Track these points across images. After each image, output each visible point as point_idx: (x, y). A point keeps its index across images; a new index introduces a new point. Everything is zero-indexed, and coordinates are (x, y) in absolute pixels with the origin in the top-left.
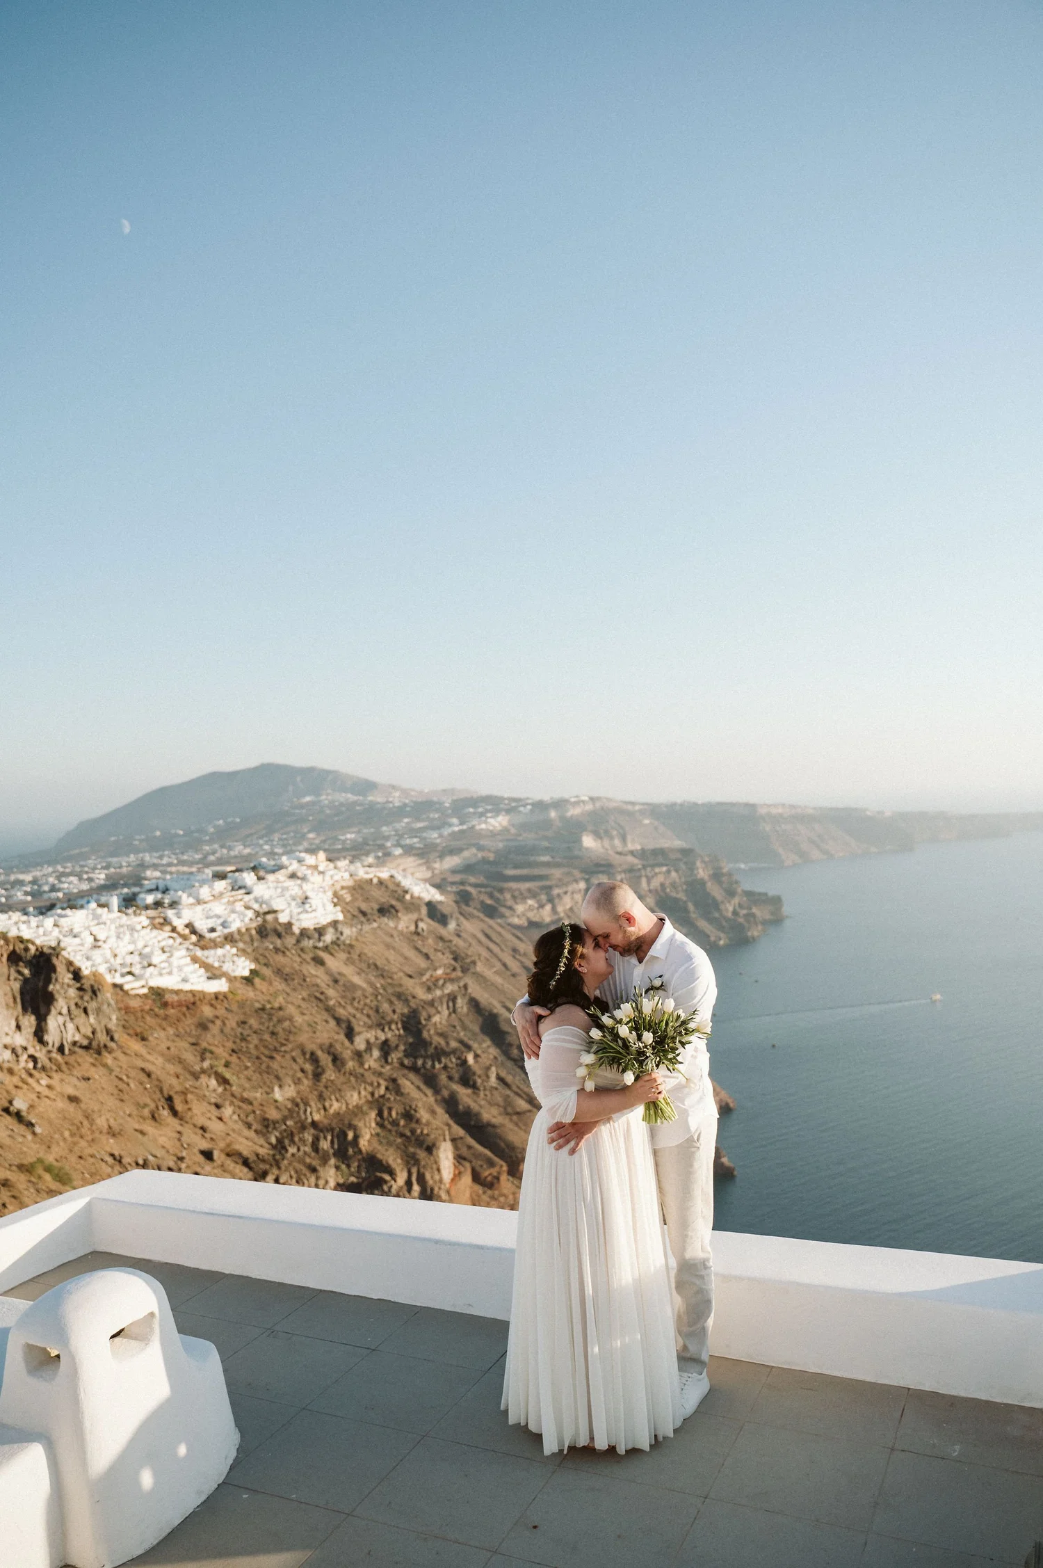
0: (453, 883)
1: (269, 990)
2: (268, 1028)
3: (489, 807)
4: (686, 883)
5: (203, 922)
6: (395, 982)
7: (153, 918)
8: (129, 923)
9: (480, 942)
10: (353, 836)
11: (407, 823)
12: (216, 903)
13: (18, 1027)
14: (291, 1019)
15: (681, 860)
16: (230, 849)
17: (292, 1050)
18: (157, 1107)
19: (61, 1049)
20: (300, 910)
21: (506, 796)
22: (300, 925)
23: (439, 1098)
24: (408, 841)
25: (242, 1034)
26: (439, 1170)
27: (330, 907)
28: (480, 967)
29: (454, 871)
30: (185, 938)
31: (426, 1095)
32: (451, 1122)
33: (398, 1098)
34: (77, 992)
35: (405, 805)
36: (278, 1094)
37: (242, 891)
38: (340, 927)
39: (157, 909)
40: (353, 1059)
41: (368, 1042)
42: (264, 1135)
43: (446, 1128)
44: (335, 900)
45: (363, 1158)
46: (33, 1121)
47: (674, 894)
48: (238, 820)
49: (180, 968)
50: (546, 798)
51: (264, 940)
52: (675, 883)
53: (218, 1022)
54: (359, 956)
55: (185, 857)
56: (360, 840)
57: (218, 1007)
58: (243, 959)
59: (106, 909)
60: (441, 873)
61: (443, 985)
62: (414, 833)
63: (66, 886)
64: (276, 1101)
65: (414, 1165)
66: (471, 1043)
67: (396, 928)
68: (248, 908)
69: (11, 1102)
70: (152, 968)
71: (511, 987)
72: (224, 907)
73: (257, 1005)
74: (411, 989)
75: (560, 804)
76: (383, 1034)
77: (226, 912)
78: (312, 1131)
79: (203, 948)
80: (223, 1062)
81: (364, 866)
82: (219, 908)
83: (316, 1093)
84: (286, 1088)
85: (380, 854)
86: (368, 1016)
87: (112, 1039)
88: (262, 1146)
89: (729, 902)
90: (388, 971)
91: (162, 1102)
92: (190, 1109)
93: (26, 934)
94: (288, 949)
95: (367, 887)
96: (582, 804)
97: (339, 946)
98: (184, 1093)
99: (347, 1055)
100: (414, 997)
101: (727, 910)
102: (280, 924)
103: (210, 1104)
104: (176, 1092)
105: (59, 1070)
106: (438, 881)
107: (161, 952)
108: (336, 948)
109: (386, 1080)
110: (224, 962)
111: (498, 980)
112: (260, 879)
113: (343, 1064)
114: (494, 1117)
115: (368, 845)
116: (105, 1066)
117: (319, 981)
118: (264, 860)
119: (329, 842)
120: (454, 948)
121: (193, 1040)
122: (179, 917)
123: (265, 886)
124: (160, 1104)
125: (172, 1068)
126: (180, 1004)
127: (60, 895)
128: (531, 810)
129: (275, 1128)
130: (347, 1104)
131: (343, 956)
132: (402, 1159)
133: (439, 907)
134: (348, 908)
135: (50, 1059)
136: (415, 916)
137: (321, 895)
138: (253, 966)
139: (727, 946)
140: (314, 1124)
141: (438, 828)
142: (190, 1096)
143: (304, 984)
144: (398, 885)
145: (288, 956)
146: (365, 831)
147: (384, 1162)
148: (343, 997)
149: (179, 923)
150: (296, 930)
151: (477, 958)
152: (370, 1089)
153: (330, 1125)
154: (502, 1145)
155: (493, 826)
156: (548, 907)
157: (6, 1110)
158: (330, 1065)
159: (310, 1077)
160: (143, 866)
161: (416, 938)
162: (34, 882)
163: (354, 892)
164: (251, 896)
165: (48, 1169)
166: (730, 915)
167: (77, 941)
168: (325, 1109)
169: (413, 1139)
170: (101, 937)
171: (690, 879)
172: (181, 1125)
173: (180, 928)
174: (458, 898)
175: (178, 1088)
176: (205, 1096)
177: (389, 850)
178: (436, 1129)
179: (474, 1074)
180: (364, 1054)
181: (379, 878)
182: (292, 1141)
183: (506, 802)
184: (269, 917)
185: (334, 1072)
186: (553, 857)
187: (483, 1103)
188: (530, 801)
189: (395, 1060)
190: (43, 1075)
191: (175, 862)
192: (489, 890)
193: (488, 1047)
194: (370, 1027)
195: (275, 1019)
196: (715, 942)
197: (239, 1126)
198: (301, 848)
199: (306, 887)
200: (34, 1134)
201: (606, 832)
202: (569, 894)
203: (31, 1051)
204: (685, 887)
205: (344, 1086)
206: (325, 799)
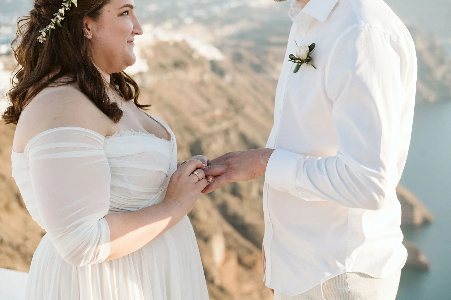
0: (231, 46)
6: (185, 119)
9: (249, 91)
23: (215, 204)
32: (223, 221)
43: (220, 226)
44: (143, 56)
61: (220, 122)
67: (186, 78)
81: (163, 31)
89: (439, 69)
90: (180, 110)
100: (198, 130)
120: (229, 95)
133: (219, 64)
134: (152, 62)
136: (201, 70)
144: (188, 46)
161: (201, 86)
163: (156, 50)
174: (234, 57)
178: (212, 226)
181: (174, 40)
187: (247, 208)
192: (257, 52)
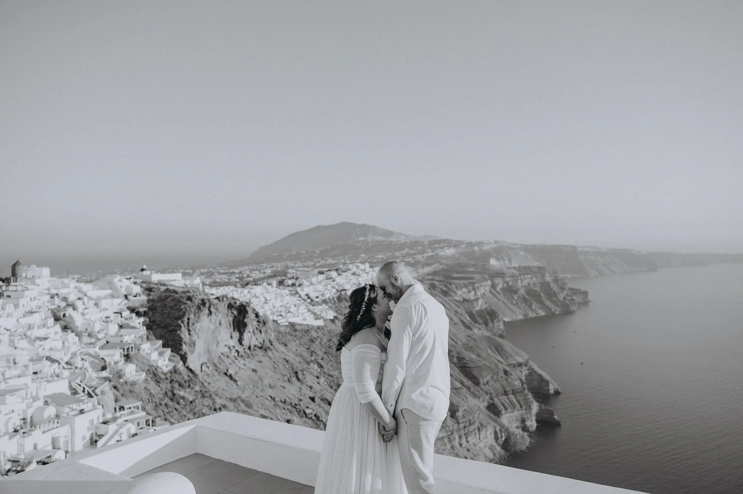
3: (446, 244)
4: (540, 283)
5: (314, 293)
7: (291, 291)
8: (281, 293)
10: (382, 256)
11: (407, 251)
12: (319, 285)
13: (231, 337)
15: (537, 272)
16: (326, 261)
18: (291, 377)
19: (249, 348)
21: (454, 239)
24: (407, 259)
25: (329, 345)
29: (428, 274)
30: (305, 300)
34: (257, 323)
35: (406, 243)
37: (331, 280)
39: (293, 287)
46: (237, 379)
47: (534, 288)
48: (329, 248)
49: (303, 314)
50: (473, 241)
51: (340, 303)
52: (535, 283)
53: (319, 339)
55: (306, 264)
56: (385, 258)
57: (319, 332)
58: (331, 311)
59: (270, 286)
60: (423, 275)
62: (409, 255)
63: (254, 275)
68: (333, 288)
69: (227, 370)
70: (290, 314)
72: (322, 287)
75: (479, 244)
77: (324, 289)
79: (313, 305)
80: (320, 357)
82: (320, 287)
87: (272, 344)
91: (293, 374)
92: (305, 378)
93: (236, 296)
96: (490, 244)
98: (302, 371)
101: (561, 297)
103: (314, 376)
104: (300, 370)
105: (249, 357)
106: (421, 278)
107: (294, 306)
110: (322, 312)
112: (339, 274)
116: (269, 356)
118: (341, 266)
121: (307, 347)
122: (303, 291)
123: (341, 278)
124: (292, 375)
125: (298, 359)
126: (302, 330)
127: (251, 279)
128: (466, 247)
135: (245, 352)
138: (335, 315)
139: (559, 314)
141: (422, 253)
142: (305, 372)
146: (387, 254)
149: (302, 294)
155: (448, 253)
156: (473, 293)
157: (226, 374)
160: (287, 267)
162: (240, 273)
164: (335, 282)
165: (243, 401)
166: (562, 299)
167: (258, 300)
170: (268, 298)
171: (542, 281)
172: (301, 385)
173: (303, 296)
175: (300, 368)
176: (312, 372)
183: (454, 242)
184: (343, 293)
186: (476, 269)
188: (465, 242)
190: (242, 359)
191: (302, 266)
192: (445, 283)
196: (554, 312)
197: (327, 387)
198: (358, 261)
199: (360, 279)
200: (237, 385)
201: (502, 257)
202: (483, 286)
203: (237, 348)
204: (539, 285)
206: (370, 238)
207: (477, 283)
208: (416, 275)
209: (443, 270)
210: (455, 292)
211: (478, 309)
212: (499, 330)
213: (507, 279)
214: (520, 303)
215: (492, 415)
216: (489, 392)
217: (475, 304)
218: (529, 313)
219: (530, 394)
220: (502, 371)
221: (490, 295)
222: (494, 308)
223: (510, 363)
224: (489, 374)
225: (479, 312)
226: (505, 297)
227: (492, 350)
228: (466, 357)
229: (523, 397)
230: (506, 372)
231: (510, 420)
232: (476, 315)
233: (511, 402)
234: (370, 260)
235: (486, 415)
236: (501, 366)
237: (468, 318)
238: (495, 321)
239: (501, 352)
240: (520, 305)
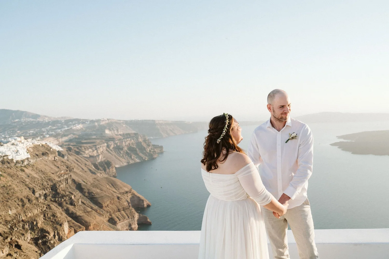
0: (65, 145)
1: (6, 180)
2: (6, 192)
3: (76, 122)
4: (136, 143)
6: (48, 176)
9: (74, 162)
10: (32, 132)
11: (50, 127)
14: (14, 189)
15: (134, 136)
17: (14, 199)
20: (15, 155)
21: (82, 119)
22: (16, 159)
23: (63, 209)
24: (51, 133)
26: (64, 231)
27: (26, 153)
28: (75, 170)
29: (66, 142)
31: (59, 209)
32: (67, 216)
33: (50, 211)
35: (50, 122)
36: (10, 212)
38: (29, 160)
40: (35, 200)
41: (40, 194)
42: (6, 225)
43: (66, 218)
44: (28, 151)
45: (39, 230)
47: (132, 146)
50: (94, 119)
51: (3, 164)
52: (133, 143)
54: (36, 168)
56: (35, 133)
60: (62, 142)
61: (64, 176)
62: (52, 130)
64: (10, 215)
65: (56, 230)
66: (73, 192)
67: (48, 159)
71: (85, 175)
73: (2, 185)
74: (53, 177)
75: (98, 121)
76: (44, 192)
78: (22, 223)
81: (37, 141)
83: (23, 211)
84: (13, 210)
85: (42, 137)
86: (40, 186)
88: (5, 229)
89: (148, 148)
90: (46, 172)
94: (12, 167)
95: (38, 147)
96: (105, 121)
97: (29, 165)
99: (33, 198)
100: (54, 180)
101: (148, 150)
102: (9, 160)
106: (61, 144)
108: (28, 166)
109: (46, 205)
111: (81, 173)
112: (2, 145)
113: (32, 202)
114: (81, 214)
115: (37, 134)
117: (23, 177)
118: (3, 140)
119: (24, 133)
120: (67, 165)
123: (4, 147)
128: (90, 123)
129: (9, 223)
130: (33, 214)
131: (31, 168)
132: (52, 229)
133: (61, 152)
134: (32, 154)
136: (54, 155)
137: (23, 150)
138: (0, 173)
139: (148, 160)
140: (23, 221)
141: (61, 129)
143: (18, 178)
145: (12, 169)
146: (37, 130)
147: (46, 230)
148: (31, 181)
150: (15, 161)
151: (74, 167)
152: (41, 208)
153: (28, 220)
154: (83, 222)
155: (78, 128)
156: (95, 151)
158: (28, 202)
159: (21, 206)
161: (54, 162)
163: (34, 149)
168: (26, 216)
169: (55, 223)
171: (137, 142)
174: (68, 150)
177: (45, 136)
178: (63, 219)
179: (74, 201)
180: (39, 198)
181: (42, 144)
182: (16, 227)
183: (82, 120)
184: (5, 158)
185: (29, 204)
186: (96, 136)
187: (77, 210)
188: (89, 120)
189: (49, 199)
193: (78, 193)
194: (40, 190)
195: (8, 189)
196: (144, 159)
198: (15, 136)
199: (18, 148)
201: (112, 129)
202: (102, 147)
205: (32, 208)
206: (23, 120)
207: (98, 145)
208: (58, 143)
209: (75, 138)
210: (84, 152)
211: (99, 161)
212: (113, 173)
213: (116, 142)
214: (124, 155)
215: (112, 225)
216: (109, 211)
217: (97, 158)
218: (130, 161)
219: (133, 209)
220: (116, 198)
221: (106, 152)
222: (109, 160)
223: (121, 192)
224: (108, 200)
225: (99, 163)
226: (116, 153)
227: (109, 185)
228: (93, 191)
229: (129, 211)
230: (118, 198)
231: (122, 226)
232: (98, 165)
233: (123, 215)
234: (24, 135)
235: (107, 225)
236: (115, 195)
237: (93, 167)
238: (110, 168)
239: (115, 186)
240: (125, 157)
